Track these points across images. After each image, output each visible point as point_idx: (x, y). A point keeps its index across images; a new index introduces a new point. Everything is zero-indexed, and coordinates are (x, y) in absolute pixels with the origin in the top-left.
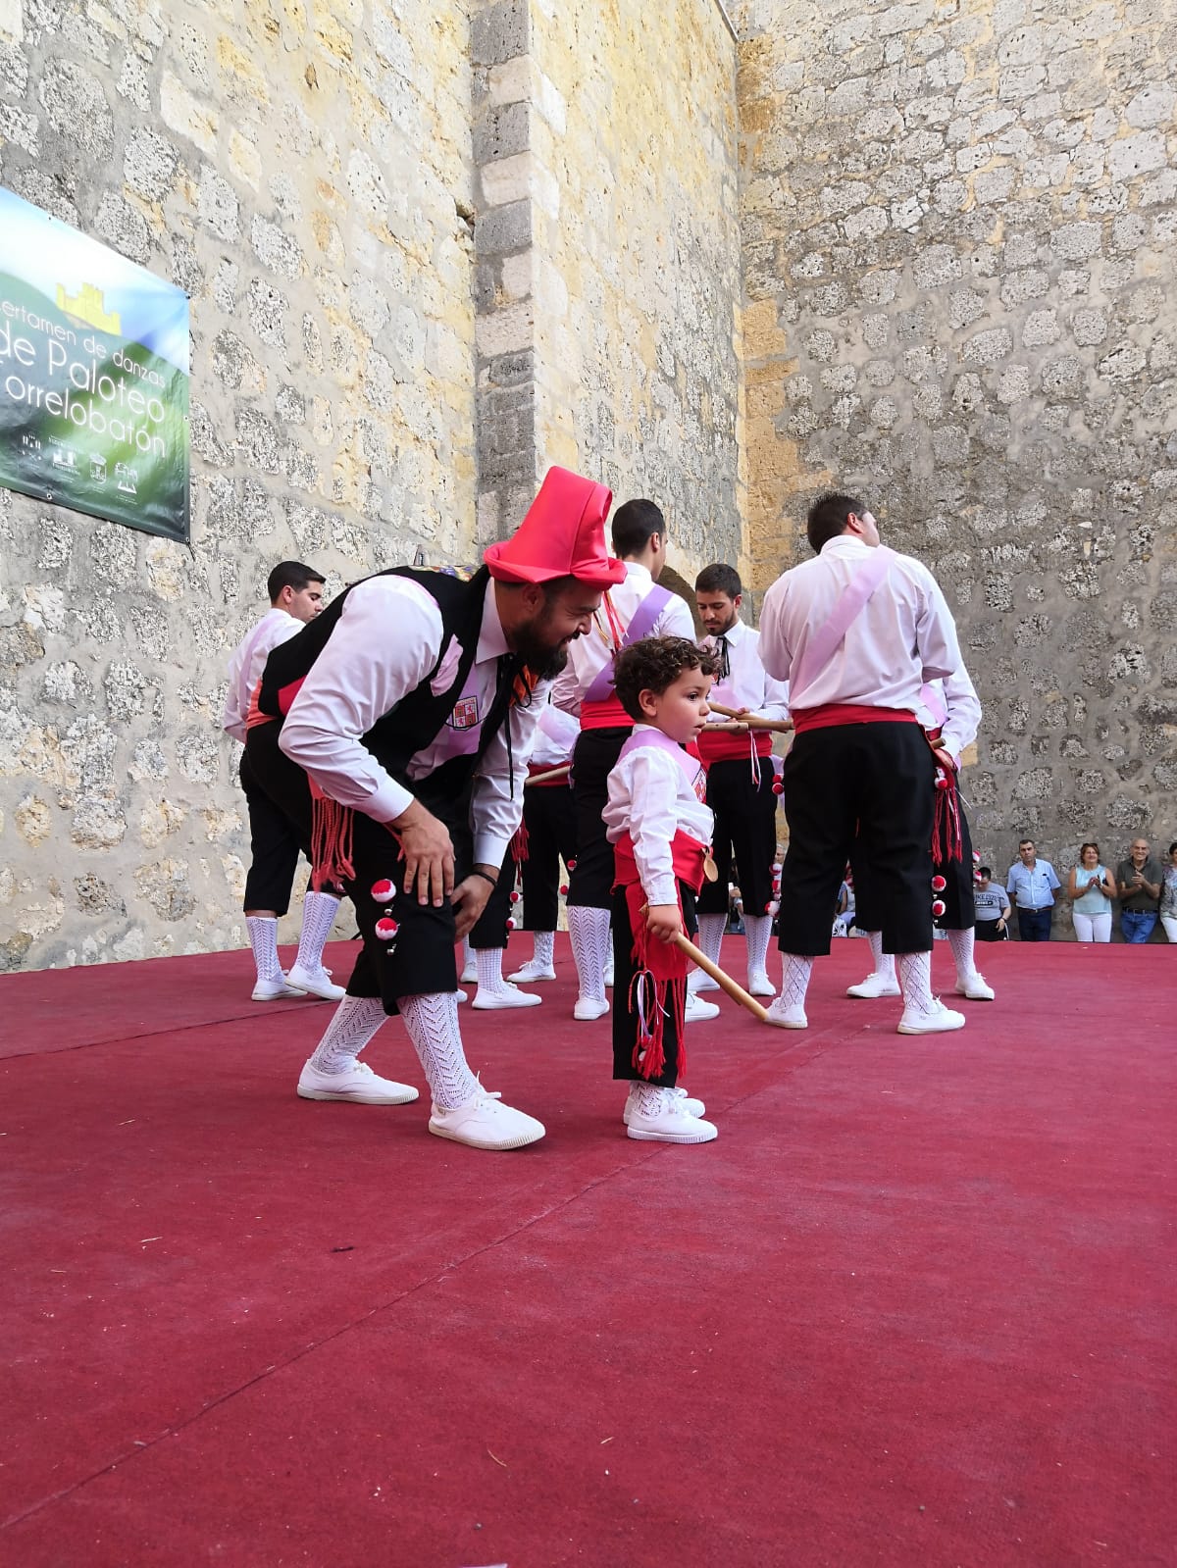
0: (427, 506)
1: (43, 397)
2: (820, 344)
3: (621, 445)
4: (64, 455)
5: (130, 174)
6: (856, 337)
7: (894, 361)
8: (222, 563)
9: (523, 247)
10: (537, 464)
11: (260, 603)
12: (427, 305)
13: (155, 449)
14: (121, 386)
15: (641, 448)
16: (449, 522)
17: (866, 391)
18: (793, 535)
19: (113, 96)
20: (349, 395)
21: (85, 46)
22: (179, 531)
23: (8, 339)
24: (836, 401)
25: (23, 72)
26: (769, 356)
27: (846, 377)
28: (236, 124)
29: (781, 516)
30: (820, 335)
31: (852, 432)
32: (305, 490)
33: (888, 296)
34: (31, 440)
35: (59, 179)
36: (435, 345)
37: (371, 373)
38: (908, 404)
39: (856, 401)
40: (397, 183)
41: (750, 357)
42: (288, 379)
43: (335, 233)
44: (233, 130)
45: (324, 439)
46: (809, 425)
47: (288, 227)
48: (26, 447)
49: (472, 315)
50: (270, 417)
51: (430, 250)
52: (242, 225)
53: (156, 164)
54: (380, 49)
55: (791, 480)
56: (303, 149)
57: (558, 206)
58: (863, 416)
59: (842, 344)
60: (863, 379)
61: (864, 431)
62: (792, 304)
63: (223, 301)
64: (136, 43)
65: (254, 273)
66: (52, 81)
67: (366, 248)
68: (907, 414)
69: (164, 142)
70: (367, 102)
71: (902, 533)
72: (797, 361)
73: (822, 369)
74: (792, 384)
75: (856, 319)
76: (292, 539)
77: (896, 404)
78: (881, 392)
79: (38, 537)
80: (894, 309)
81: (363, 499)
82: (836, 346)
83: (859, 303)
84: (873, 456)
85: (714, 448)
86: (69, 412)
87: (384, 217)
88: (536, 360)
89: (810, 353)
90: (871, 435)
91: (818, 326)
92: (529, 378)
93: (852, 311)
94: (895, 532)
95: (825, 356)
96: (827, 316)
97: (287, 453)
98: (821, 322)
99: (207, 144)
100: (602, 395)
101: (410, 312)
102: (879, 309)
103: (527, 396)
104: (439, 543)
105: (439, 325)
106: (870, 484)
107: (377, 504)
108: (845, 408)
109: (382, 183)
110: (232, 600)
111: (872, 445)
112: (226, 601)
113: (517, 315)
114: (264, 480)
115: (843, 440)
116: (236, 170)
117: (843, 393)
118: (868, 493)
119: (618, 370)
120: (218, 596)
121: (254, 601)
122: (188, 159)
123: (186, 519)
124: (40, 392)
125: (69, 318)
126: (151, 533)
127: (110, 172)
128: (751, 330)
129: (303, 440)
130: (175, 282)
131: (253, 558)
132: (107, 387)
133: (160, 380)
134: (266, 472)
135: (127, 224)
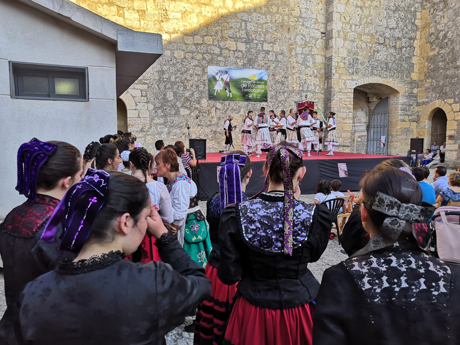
0: (312, 86)
2: (437, 18)
3: (360, 64)
4: (250, 96)
5: (259, 59)
6: (446, 16)
7: (453, 21)
8: (272, 103)
9: (332, 38)
10: (332, 75)
12: (313, 53)
13: (263, 91)
15: (369, 62)
16: (318, 87)
17: (446, 30)
18: (427, 67)
19: (257, 50)
20: (296, 74)
21: (253, 47)
22: (266, 101)
23: (244, 85)
24: (440, 33)
25: (245, 54)
26: (426, 23)
27: (442, 27)
28: (275, 44)
29: (425, 62)
30: (438, 17)
31: (442, 40)
32: (287, 90)
33: (454, 5)
34: (246, 95)
35: (250, 64)
36: (315, 59)
37: (300, 69)
38: (455, 32)
39: (444, 32)
40: (306, 37)
41: (422, 24)
42: (284, 75)
43: (293, 51)
44: (275, 45)
45: (291, 82)
46: (433, 40)
47: (284, 54)
49: (324, 50)
50: (281, 82)
51: (314, 44)
52: (276, 57)
53: (263, 56)
54: (303, 16)
55: (428, 53)
56: (287, 41)
57: (341, 26)
58: (445, 36)
59: (442, 18)
60: (446, 27)
61: (445, 40)
62: (432, 9)
63: (273, 69)
64: (260, 42)
65: (278, 63)
66: (249, 53)
67: (299, 50)
68: (455, 34)
69: (264, 52)
70: (300, 27)
71: (451, 64)
72: (432, 24)
73: (437, 25)
74: (430, 30)
75: (446, 12)
77: (453, 32)
78: (450, 29)
79: (248, 106)
80: (454, 8)
81: (298, 88)
82: (441, 19)
83: (447, 7)
84: (447, 46)
85: (401, 52)
86: (251, 91)
87: (303, 44)
88: (333, 57)
89: (435, 21)
90: (446, 41)
91: (437, 14)
92: (332, 61)
93: (446, 9)
94: (449, 64)
95: (438, 22)
96: (440, 11)
97: (284, 86)
98: (438, 13)
99: (270, 49)
100: (355, 56)
101: (309, 56)
102: (451, 8)
103: (331, 64)
104: (315, 91)
105: (316, 56)
106: (445, 53)
107: (301, 88)
108: (441, 34)
109: (303, 38)
111: (446, 43)
113: (331, 50)
114: (280, 90)
115: (440, 42)
116: (275, 50)
117: (442, 31)
118: (444, 55)
119: (360, 49)
120: (272, 107)
122: (268, 52)
123: (267, 99)
124: (247, 90)
125: (251, 80)
126: (262, 102)
127: (256, 60)
128: (423, 17)
129: (287, 83)
130: (265, 69)
131: (278, 102)
132: (256, 86)
133: (263, 83)
134: (280, 89)
135: (259, 65)
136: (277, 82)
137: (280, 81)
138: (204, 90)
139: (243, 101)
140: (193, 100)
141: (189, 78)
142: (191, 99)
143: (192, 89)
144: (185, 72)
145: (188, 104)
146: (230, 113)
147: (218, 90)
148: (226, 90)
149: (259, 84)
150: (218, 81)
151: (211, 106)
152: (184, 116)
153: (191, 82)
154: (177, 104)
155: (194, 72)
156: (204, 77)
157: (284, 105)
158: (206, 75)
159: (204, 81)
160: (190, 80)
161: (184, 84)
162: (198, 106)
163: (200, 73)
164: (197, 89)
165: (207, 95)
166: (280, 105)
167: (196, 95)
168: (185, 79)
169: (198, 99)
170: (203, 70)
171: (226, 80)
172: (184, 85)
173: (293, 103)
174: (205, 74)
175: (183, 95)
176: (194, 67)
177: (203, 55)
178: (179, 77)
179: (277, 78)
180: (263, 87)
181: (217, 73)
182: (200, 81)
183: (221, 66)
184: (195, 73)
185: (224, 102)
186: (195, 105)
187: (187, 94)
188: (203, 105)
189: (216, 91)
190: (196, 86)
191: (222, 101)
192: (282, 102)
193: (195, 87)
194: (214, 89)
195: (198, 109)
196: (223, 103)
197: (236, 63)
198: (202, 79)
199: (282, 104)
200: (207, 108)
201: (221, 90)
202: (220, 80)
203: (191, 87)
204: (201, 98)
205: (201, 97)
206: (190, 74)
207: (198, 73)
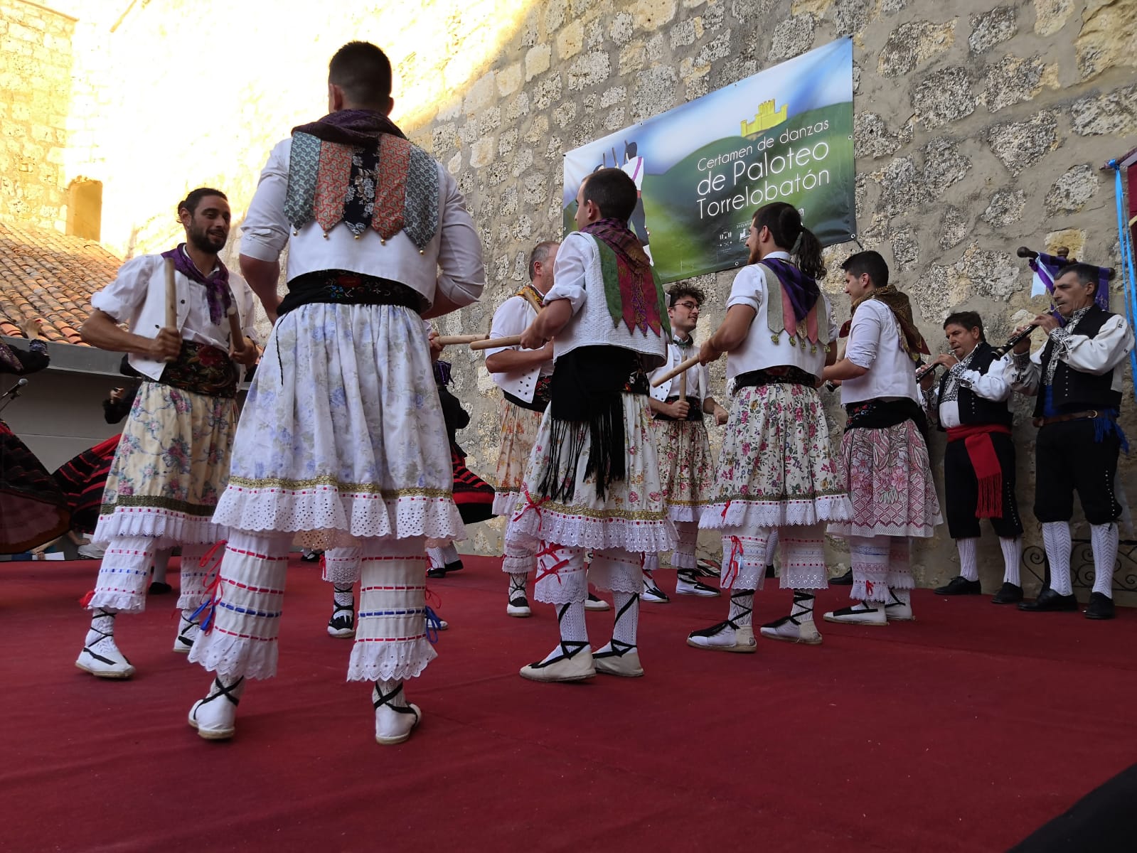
1: (731, 203)
11: (948, 253)
13: (825, 176)
14: (790, 155)
22: (846, 234)
23: (709, 182)
25: (721, 12)
32: (1020, 102)
34: (725, 235)
35: (743, 54)
48: (724, 241)
50: (961, 62)
76: (998, 166)
86: (751, 201)
97: (991, 81)
110: (907, 267)
112: (900, 269)
114: (953, 130)
121: (938, 255)
123: (851, 221)
124: (728, 201)
125: (749, 138)
127: (780, 10)
129: (1015, 55)
130: (840, 35)
131: (937, 215)
132: (778, 164)
133: (824, 125)
134: (955, 121)
135: (794, 33)
136: (933, 78)
137: (956, 58)
139: (707, 272)
141: (505, 232)
143: (515, 275)
144: (496, 215)
149: (796, 145)
153: (513, 248)
155: (519, 201)
156: (551, 211)
157: (996, 227)
158: (556, 199)
159: (553, 226)
160: (508, 241)
161: (490, 262)
163: (537, 196)
166: (961, 232)
168: (497, 241)
170: (550, 176)
172: (493, 265)
173: (1085, 187)
174: (554, 193)
176: (520, 183)
177: (549, 116)
179: (925, 50)
180: (821, 151)
182: (539, 231)
183: (614, 131)
184: (522, 204)
192: (978, 208)
197: (677, 83)
198: (544, 219)
199: (979, 219)
203: (511, 269)
206: (508, 218)
207: (532, 202)
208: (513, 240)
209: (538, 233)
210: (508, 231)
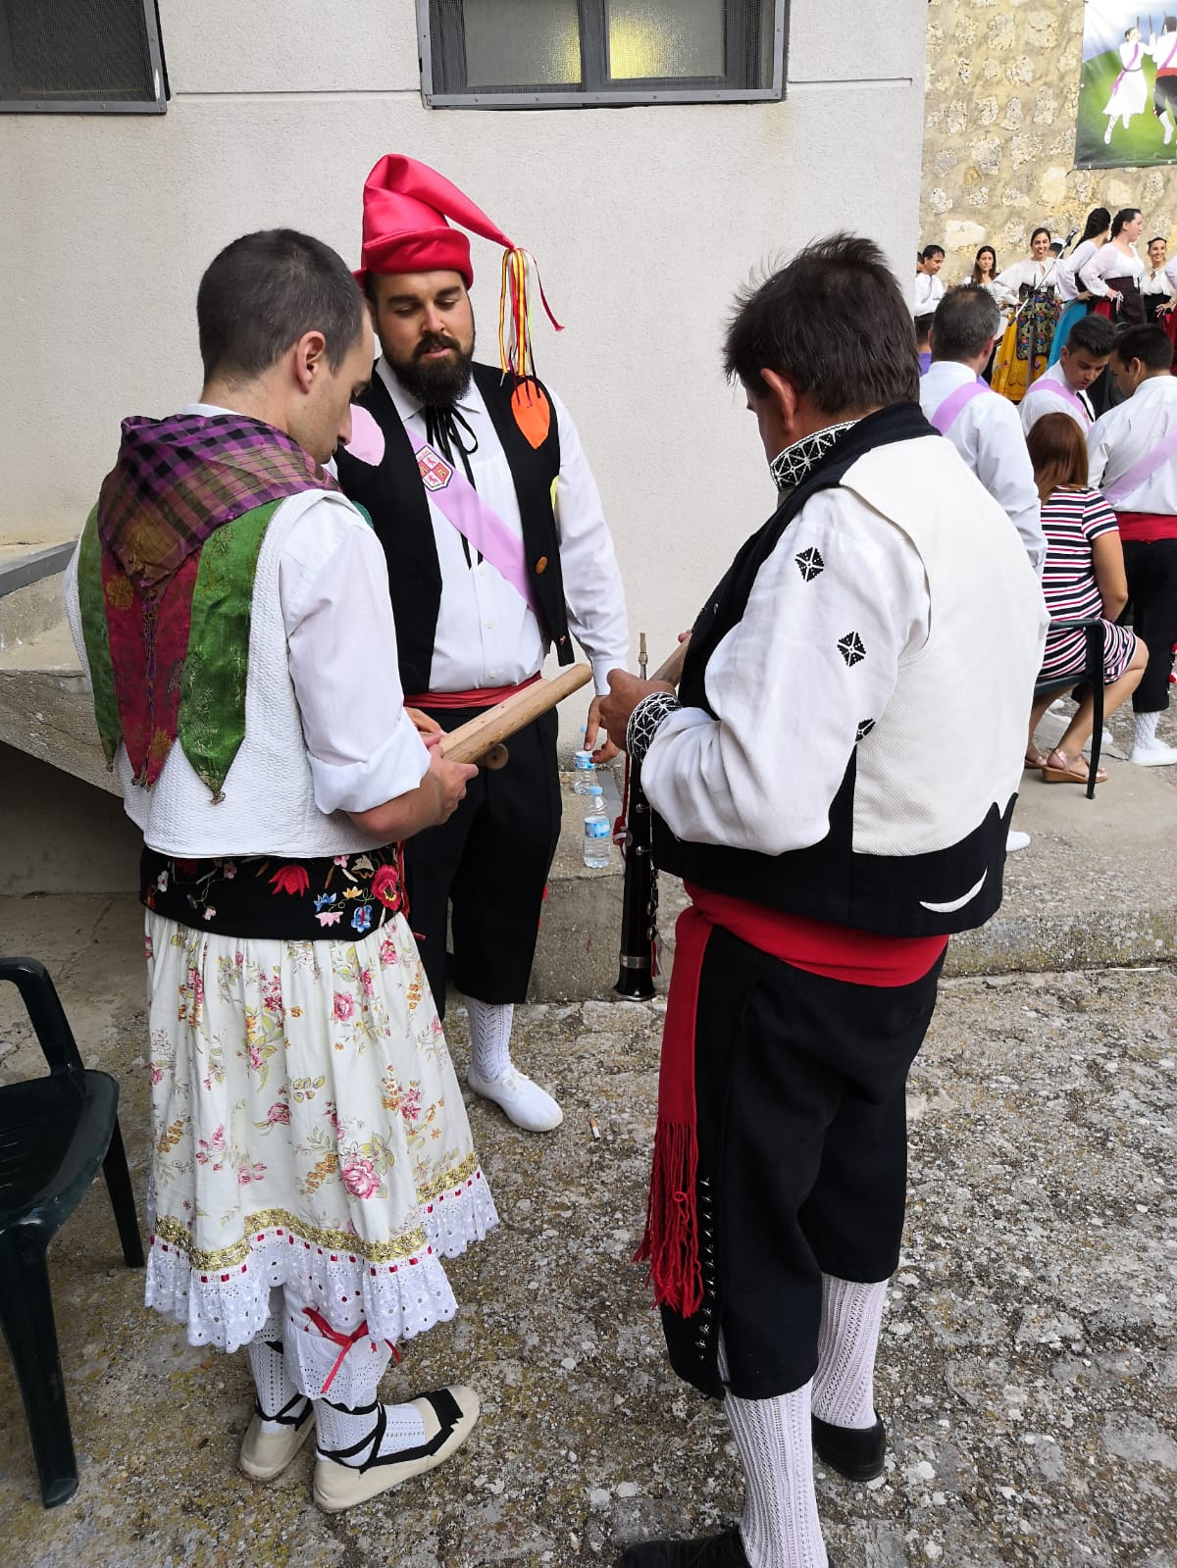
138: (1059, 124)
140: (1006, 175)
141: (994, 70)
142: (994, 171)
143: (1005, 123)
144: (980, 45)
145: (979, 197)
146: (1166, 221)
147: (1121, 117)
148: (1159, 114)
150: (1126, 70)
151: (1082, 199)
152: (960, 248)
153: (1002, 92)
154: (935, 199)
155: (1018, 38)
156: (1063, 60)
158: (1073, 49)
159: (1062, 78)
160: (999, 82)
161: (969, 101)
162: (1023, 201)
163: (1047, 39)
164: (1029, 119)
165: (1070, 147)
167: (1021, 150)
168: (978, 78)
169: (1025, 170)
170: (1064, 20)
171: (1165, 64)
172: (973, 106)
174: (1069, 40)
175: (963, 153)
176: (1020, 15)
178: (949, 71)
181: (1127, 33)
182: (1043, 79)
184: (1022, 42)
185: (1144, 172)
186: (1010, 197)
187: (981, 149)
188: (1045, 197)
189: (1112, 123)
190: (1024, 106)
191: (1134, 169)
193: (1018, 111)
194: (1106, 112)
195: (1025, 214)
196: (1138, 180)
198: (1052, 68)
200: (1063, 209)
201: (1135, 116)
202: (1137, 64)
203: (1002, 114)
204: (1040, 161)
205: (1041, 159)
206: (999, 53)
207: (1037, 44)
208: (1006, 82)
209: (1041, 82)
210: (998, 69)
